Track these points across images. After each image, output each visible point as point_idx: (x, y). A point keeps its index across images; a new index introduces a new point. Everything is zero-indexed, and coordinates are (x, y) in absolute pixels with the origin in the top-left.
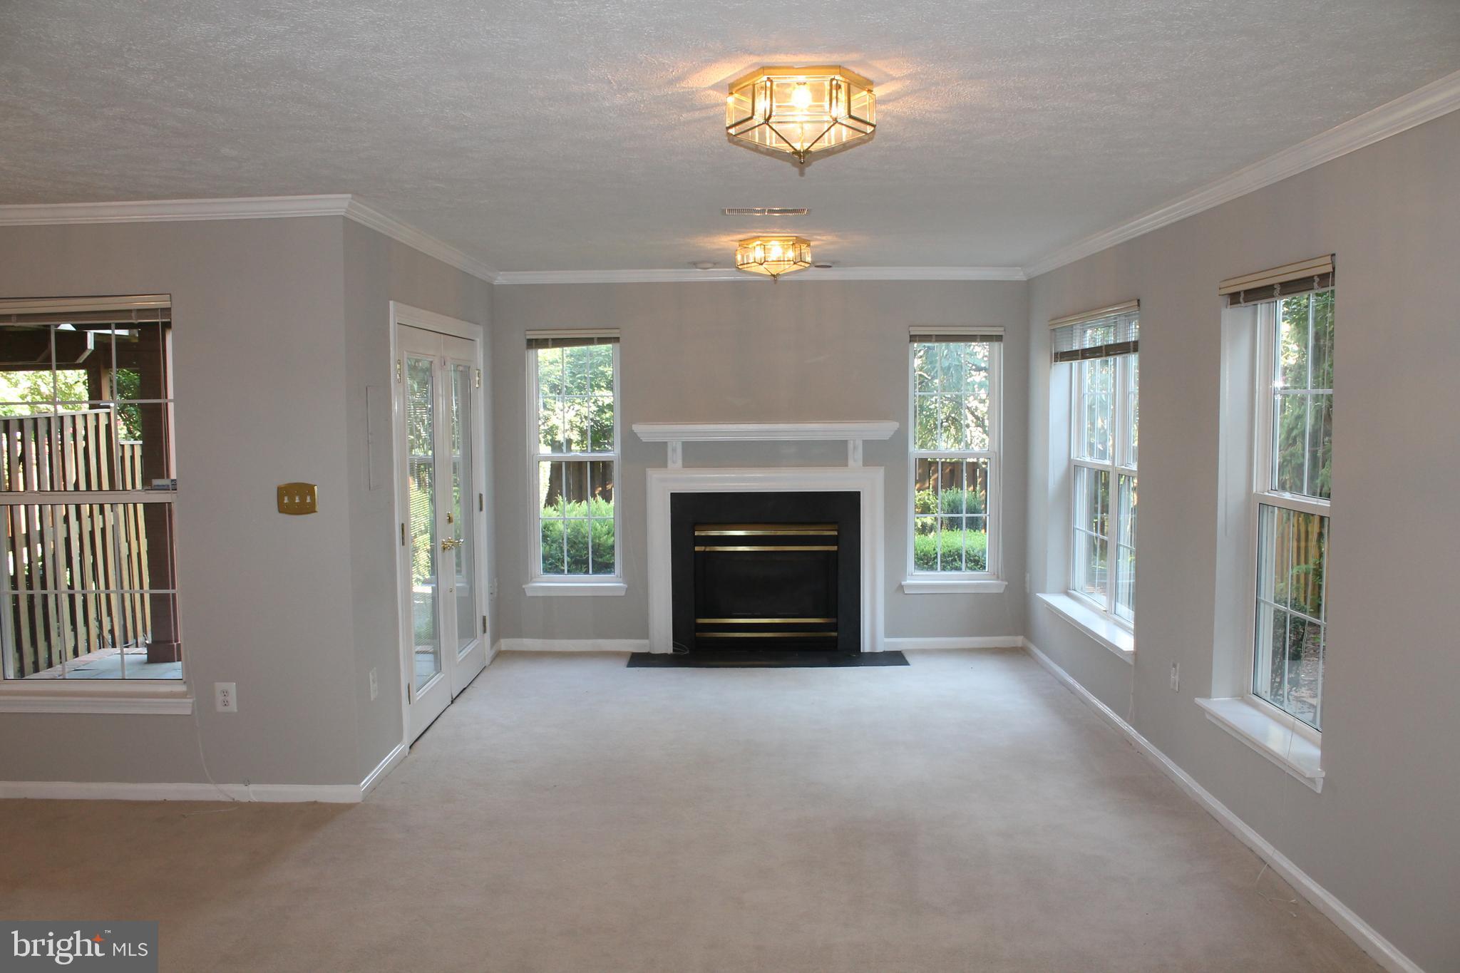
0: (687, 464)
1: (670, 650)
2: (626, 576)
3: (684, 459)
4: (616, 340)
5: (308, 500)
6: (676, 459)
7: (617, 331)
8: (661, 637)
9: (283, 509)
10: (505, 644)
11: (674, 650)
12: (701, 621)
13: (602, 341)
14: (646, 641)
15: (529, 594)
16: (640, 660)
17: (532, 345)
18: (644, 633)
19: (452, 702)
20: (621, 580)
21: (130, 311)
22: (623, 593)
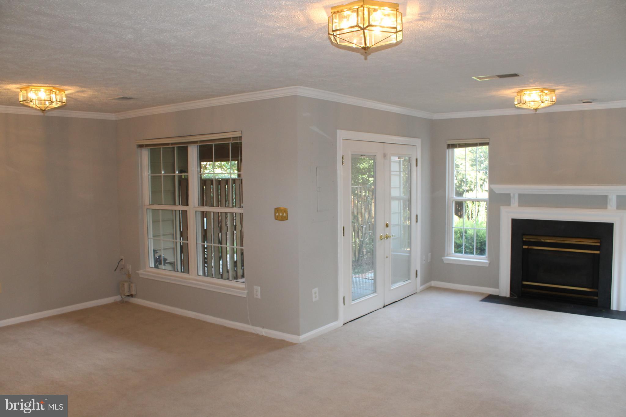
0: (520, 205)
1: (508, 295)
2: (489, 257)
3: (519, 202)
4: (487, 144)
5: (285, 215)
6: (515, 202)
7: (488, 139)
8: (504, 289)
9: (277, 218)
10: (433, 283)
11: (510, 296)
12: (525, 283)
13: (482, 144)
14: (497, 290)
15: (445, 262)
16: (492, 299)
17: (450, 147)
18: (497, 286)
19: (384, 307)
20: (487, 259)
21: (230, 138)
22: (487, 266)
